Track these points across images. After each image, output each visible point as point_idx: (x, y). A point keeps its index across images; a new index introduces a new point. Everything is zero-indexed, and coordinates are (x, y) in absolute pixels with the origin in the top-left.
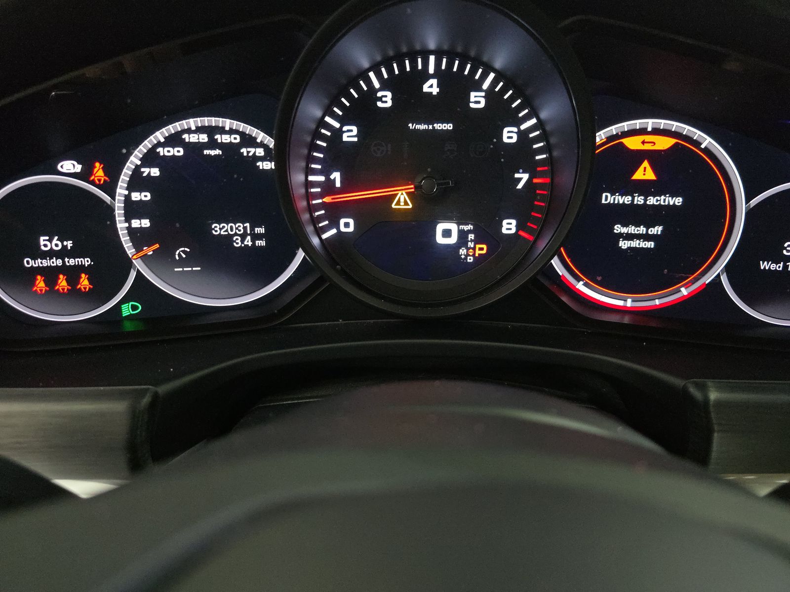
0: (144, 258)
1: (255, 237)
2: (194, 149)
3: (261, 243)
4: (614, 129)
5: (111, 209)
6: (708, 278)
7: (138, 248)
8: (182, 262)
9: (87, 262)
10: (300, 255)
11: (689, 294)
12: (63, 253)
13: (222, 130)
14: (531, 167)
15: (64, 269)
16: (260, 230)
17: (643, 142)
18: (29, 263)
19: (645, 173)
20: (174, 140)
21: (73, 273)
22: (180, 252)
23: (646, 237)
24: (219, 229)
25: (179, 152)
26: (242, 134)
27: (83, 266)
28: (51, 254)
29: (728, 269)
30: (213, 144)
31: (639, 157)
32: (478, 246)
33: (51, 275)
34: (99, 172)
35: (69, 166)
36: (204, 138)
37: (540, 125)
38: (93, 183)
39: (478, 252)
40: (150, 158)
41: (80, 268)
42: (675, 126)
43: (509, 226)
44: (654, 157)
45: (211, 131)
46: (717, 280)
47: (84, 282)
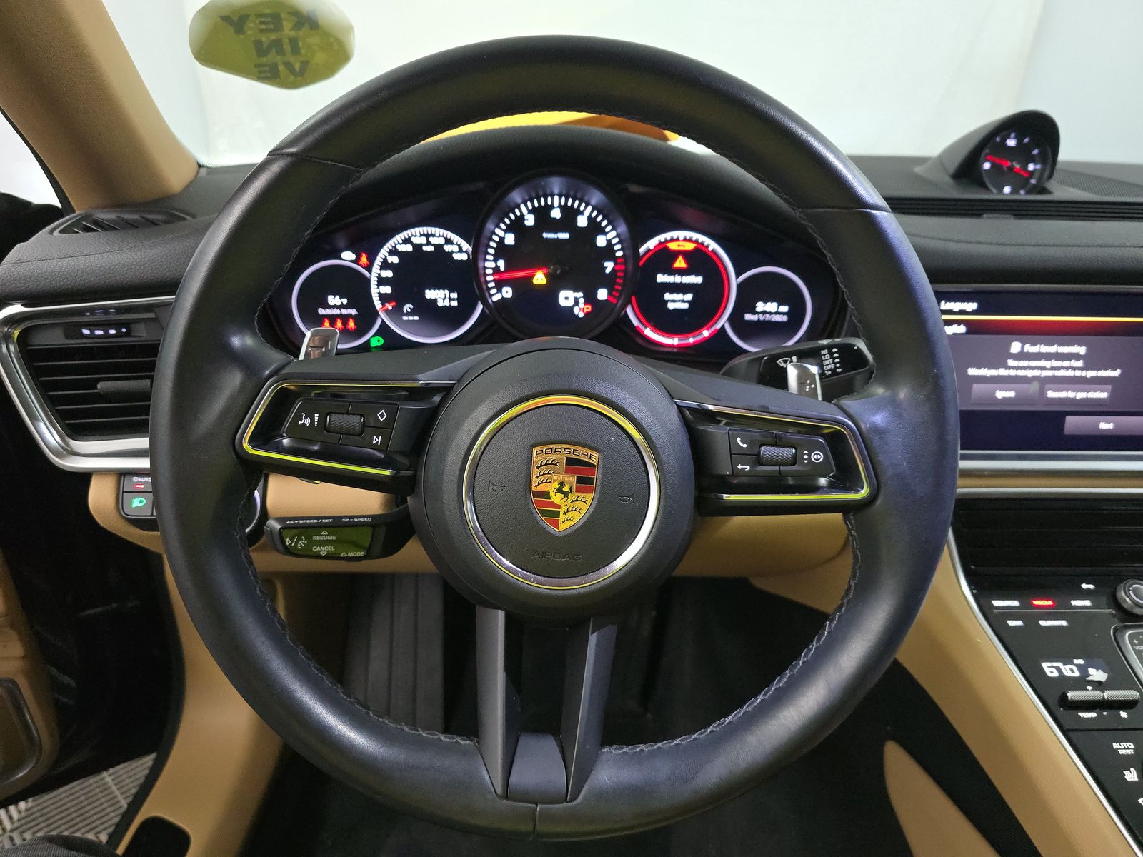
0: (387, 311)
1: (451, 299)
2: (417, 247)
3: (455, 303)
4: (662, 237)
5: (368, 281)
6: (718, 326)
7: (383, 304)
8: (408, 314)
9: (354, 312)
10: (480, 307)
11: (710, 334)
12: (342, 306)
13: (433, 235)
14: (614, 259)
15: (341, 316)
16: (454, 295)
17: (679, 246)
18: (321, 311)
19: (680, 263)
20: (408, 241)
21: (345, 319)
22: (407, 307)
23: (683, 301)
24: (430, 294)
25: (409, 248)
26: (446, 239)
27: (351, 315)
28: (335, 306)
29: (730, 319)
30: (429, 243)
31: (677, 254)
32: (586, 306)
33: (333, 319)
34: (364, 259)
35: (348, 256)
36: (424, 240)
37: (618, 236)
38: (361, 265)
39: (585, 310)
40: (393, 252)
41: (349, 316)
42: (695, 236)
43: (602, 294)
44: (686, 255)
45: (428, 236)
46: (723, 327)
47: (351, 324)
